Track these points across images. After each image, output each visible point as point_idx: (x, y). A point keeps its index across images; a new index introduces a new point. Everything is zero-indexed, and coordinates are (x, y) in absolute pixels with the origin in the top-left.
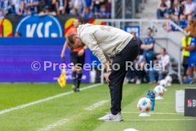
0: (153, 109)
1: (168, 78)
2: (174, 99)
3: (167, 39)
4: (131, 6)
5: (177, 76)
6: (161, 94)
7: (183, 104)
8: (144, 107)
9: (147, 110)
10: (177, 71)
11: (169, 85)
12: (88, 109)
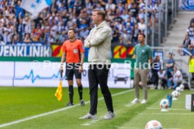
0: (170, 107)
1: (182, 86)
2: (184, 100)
3: (181, 61)
4: (158, 38)
5: (187, 85)
6: (176, 97)
7: (190, 104)
8: (164, 105)
9: (167, 107)
10: (187, 81)
11: (182, 90)
12: (127, 106)
